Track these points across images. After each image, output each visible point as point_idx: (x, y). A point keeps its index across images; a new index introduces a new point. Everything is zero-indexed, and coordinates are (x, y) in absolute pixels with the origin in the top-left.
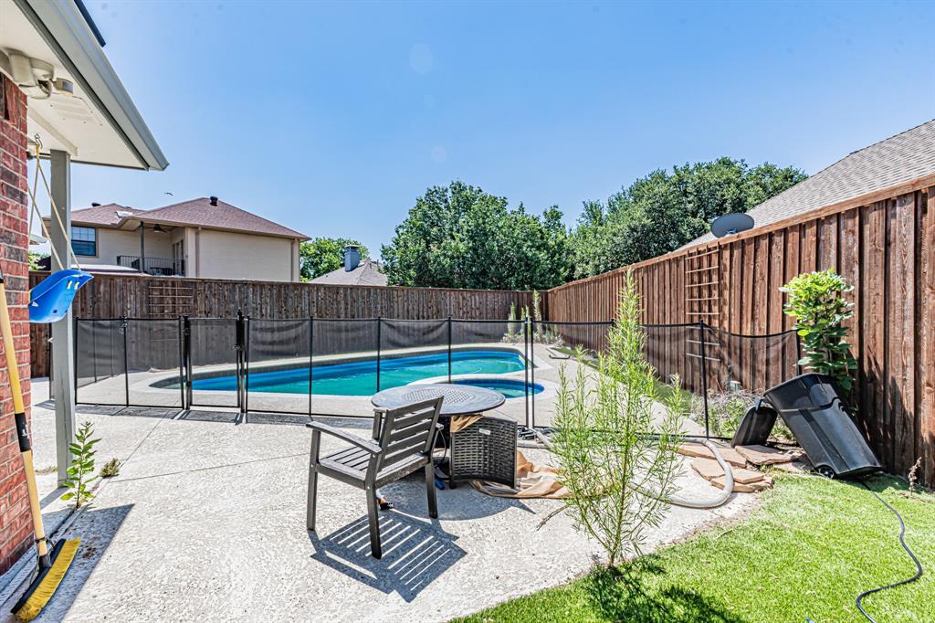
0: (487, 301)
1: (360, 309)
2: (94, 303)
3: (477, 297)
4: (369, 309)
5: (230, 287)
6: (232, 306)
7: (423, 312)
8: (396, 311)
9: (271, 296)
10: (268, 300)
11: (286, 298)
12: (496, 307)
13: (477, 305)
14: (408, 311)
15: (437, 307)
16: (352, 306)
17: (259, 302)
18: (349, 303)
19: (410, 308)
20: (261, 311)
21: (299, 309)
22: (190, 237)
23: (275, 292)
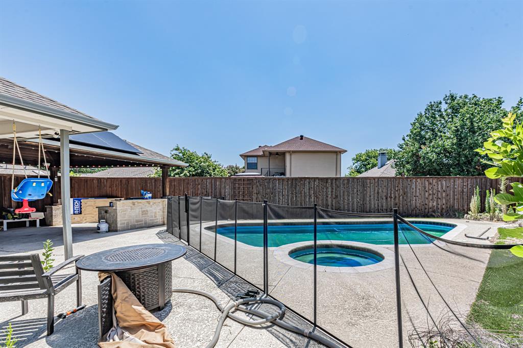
0: (454, 185)
1: (342, 191)
2: (215, 190)
3: (444, 183)
4: (348, 192)
5: (268, 180)
6: (269, 190)
7: (391, 193)
8: (368, 193)
9: (288, 185)
10: (286, 187)
11: (296, 186)
12: (465, 190)
13: (444, 188)
14: (378, 193)
15: (403, 190)
16: (336, 190)
17: (281, 188)
18: (334, 188)
19: (380, 191)
20: (282, 193)
21: (303, 192)
22: (288, 157)
23: (289, 182)
